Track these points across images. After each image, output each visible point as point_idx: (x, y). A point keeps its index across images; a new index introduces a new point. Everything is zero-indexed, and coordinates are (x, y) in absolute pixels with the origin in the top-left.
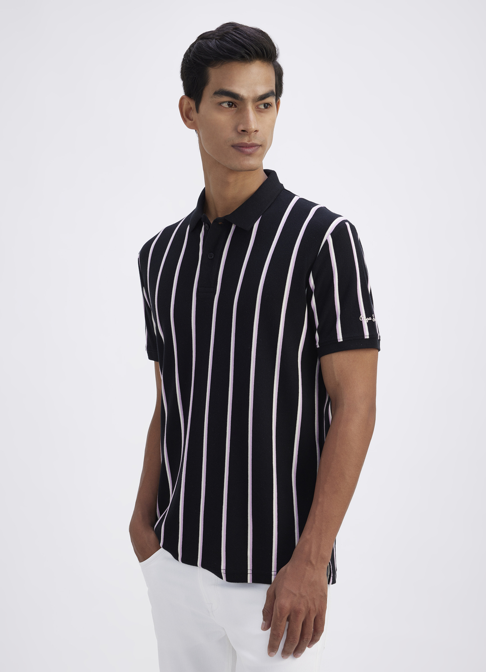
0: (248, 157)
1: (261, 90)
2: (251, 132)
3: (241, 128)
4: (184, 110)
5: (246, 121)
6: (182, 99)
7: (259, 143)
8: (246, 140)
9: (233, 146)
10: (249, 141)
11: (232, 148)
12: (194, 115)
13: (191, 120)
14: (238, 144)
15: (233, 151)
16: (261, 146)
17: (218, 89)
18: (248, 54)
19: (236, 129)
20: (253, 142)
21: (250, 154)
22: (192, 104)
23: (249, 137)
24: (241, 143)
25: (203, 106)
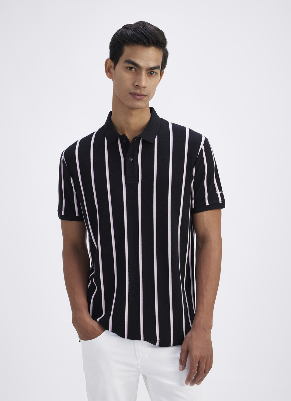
0: (138, 101)
1: (152, 64)
2: (142, 88)
3: (136, 84)
4: (107, 67)
5: (140, 81)
6: (107, 60)
7: (145, 94)
8: (138, 91)
9: (130, 93)
10: (140, 92)
11: (129, 94)
12: (112, 70)
13: (110, 73)
14: (133, 93)
15: (130, 96)
16: (146, 96)
17: (127, 59)
18: (148, 42)
19: (133, 84)
20: (142, 93)
21: (139, 100)
22: (112, 64)
23: (140, 90)
24: (135, 93)
25: (118, 67)
